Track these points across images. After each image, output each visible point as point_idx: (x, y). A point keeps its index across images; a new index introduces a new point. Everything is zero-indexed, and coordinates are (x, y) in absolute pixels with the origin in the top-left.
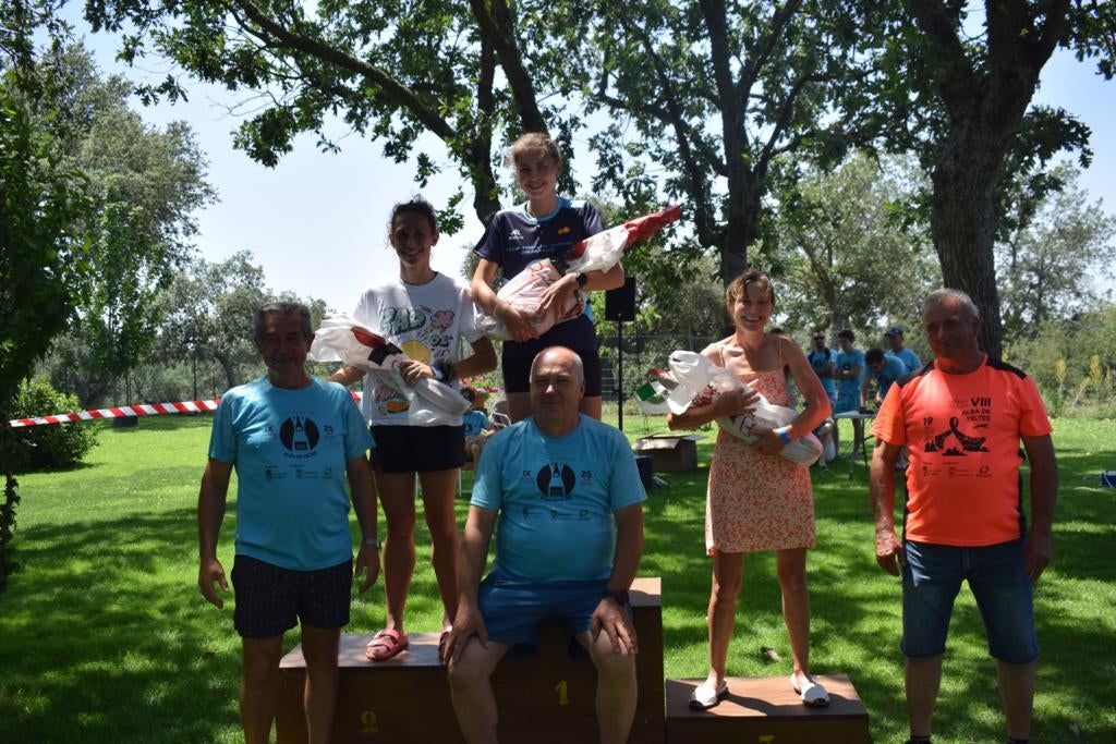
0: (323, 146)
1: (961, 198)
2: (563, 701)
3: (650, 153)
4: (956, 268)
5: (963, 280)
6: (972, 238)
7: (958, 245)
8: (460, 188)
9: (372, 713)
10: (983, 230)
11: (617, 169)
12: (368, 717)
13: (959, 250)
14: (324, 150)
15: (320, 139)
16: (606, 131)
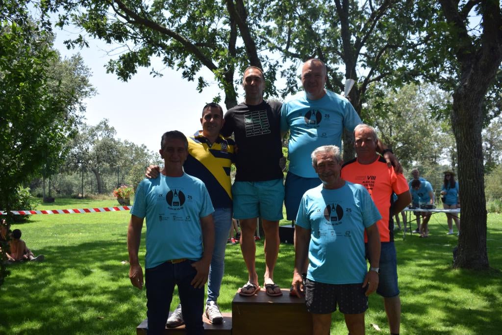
1: (467, 107)
4: (463, 140)
5: (467, 147)
6: (471, 126)
7: (465, 129)
10: (477, 122)
13: (465, 131)
14: (154, 76)
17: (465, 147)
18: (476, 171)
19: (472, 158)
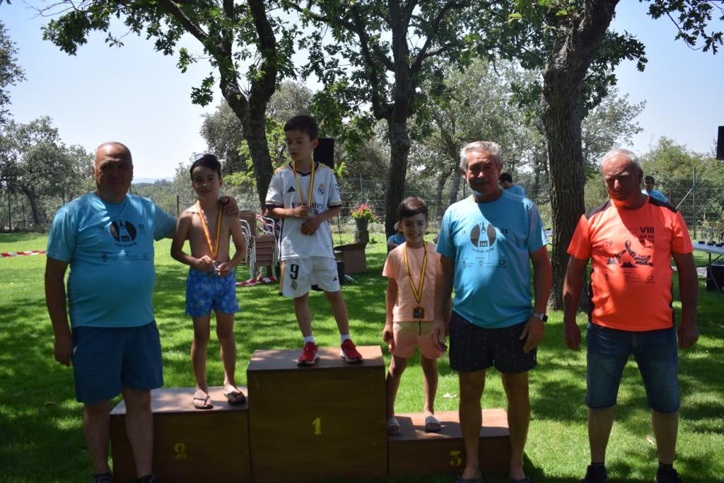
0: (110, 42)
1: (562, 90)
2: (318, 432)
3: (342, 53)
4: (556, 136)
5: (561, 145)
6: (568, 117)
7: (559, 121)
8: (211, 74)
9: (182, 444)
10: (575, 111)
11: (320, 64)
12: (180, 448)
13: (559, 124)
14: (111, 45)
15: (108, 37)
16: (311, 35)
17: (559, 145)
18: (573, 179)
19: (568, 161)
